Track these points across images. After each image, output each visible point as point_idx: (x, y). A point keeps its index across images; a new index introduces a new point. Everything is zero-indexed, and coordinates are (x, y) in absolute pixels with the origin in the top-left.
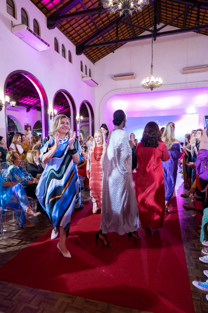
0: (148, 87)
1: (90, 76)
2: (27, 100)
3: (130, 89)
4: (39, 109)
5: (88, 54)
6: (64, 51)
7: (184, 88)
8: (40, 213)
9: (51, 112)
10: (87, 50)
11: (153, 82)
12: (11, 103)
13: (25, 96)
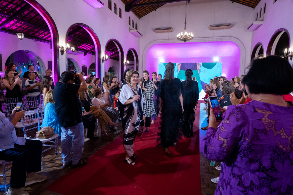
0: (182, 40)
1: (136, 29)
2: (84, 46)
3: (168, 40)
4: (94, 53)
5: (135, 11)
6: (115, 8)
7: (211, 41)
8: (89, 139)
9: (103, 57)
10: (134, 8)
11: (186, 36)
12: (71, 48)
13: (83, 42)
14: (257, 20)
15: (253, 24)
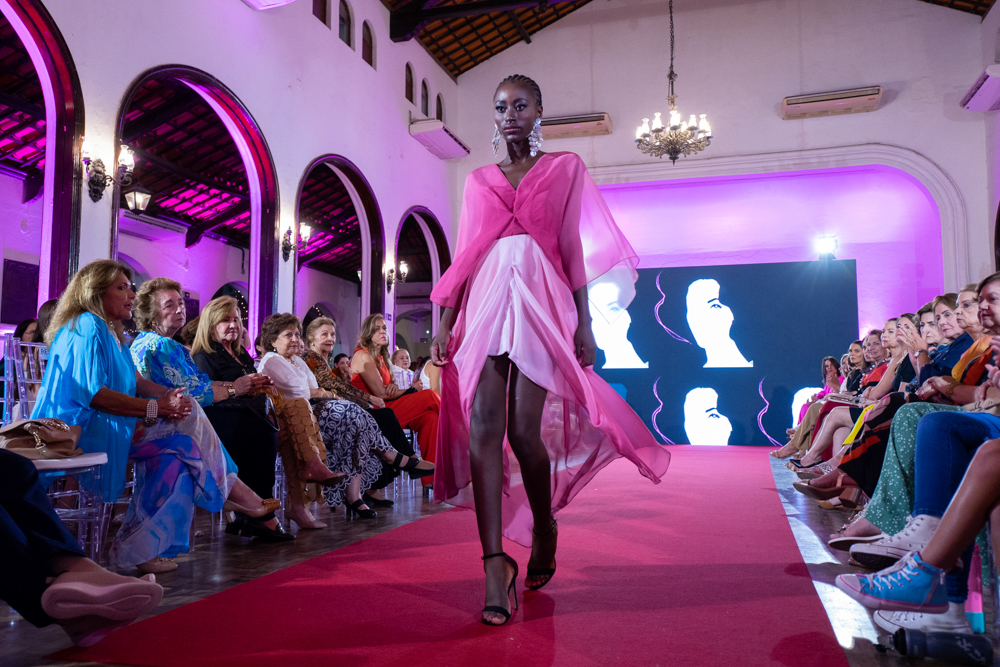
0: (657, 151)
1: (440, 116)
2: (191, 199)
5: (433, 41)
6: (346, 21)
7: (793, 169)
10: (430, 26)
11: (678, 131)
12: (130, 198)
13: (188, 181)
15: (988, 76)
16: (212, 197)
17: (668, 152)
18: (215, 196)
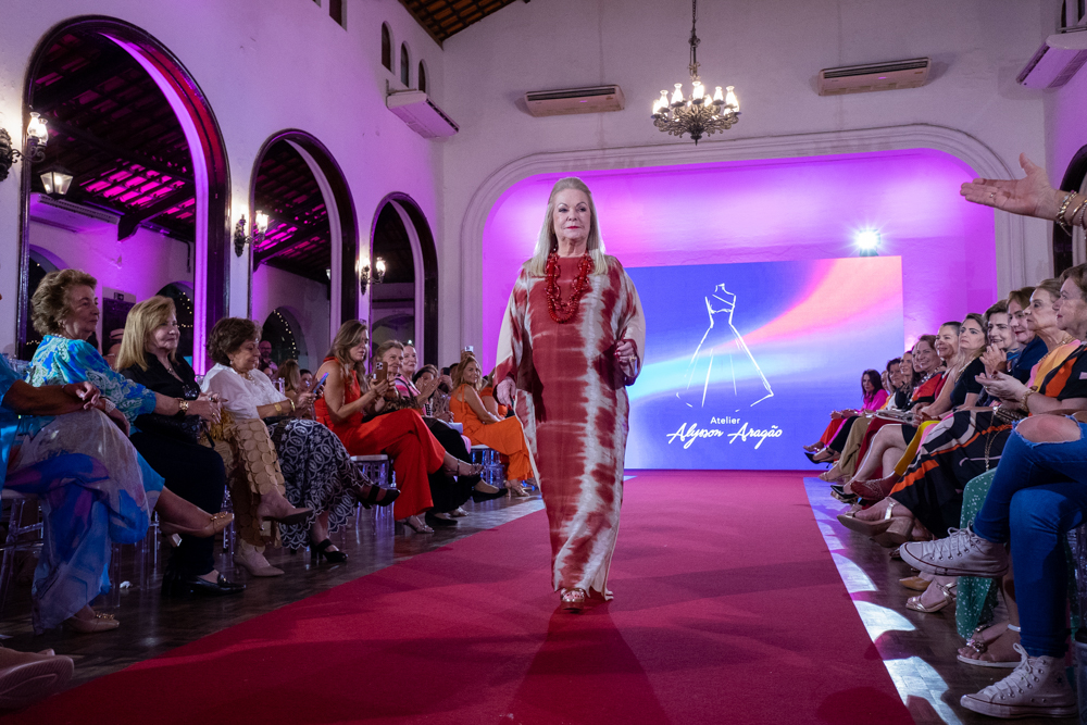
0: (677, 128)
1: (422, 87)
3: (601, 152)
4: (183, 231)
7: (830, 152)
11: (701, 105)
12: (47, 180)
13: (119, 160)
14: (1064, 24)
15: (1048, 48)
16: (149, 181)
17: (690, 130)
18: (153, 179)
